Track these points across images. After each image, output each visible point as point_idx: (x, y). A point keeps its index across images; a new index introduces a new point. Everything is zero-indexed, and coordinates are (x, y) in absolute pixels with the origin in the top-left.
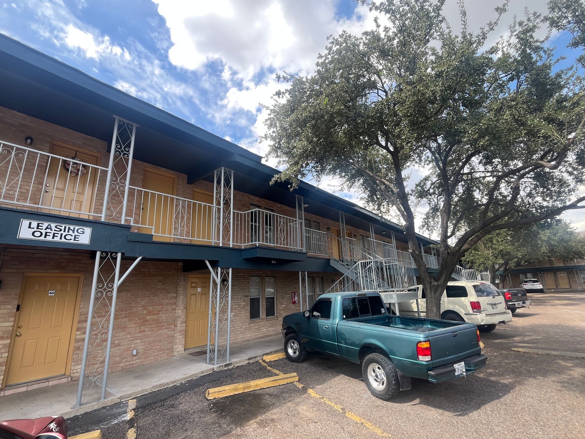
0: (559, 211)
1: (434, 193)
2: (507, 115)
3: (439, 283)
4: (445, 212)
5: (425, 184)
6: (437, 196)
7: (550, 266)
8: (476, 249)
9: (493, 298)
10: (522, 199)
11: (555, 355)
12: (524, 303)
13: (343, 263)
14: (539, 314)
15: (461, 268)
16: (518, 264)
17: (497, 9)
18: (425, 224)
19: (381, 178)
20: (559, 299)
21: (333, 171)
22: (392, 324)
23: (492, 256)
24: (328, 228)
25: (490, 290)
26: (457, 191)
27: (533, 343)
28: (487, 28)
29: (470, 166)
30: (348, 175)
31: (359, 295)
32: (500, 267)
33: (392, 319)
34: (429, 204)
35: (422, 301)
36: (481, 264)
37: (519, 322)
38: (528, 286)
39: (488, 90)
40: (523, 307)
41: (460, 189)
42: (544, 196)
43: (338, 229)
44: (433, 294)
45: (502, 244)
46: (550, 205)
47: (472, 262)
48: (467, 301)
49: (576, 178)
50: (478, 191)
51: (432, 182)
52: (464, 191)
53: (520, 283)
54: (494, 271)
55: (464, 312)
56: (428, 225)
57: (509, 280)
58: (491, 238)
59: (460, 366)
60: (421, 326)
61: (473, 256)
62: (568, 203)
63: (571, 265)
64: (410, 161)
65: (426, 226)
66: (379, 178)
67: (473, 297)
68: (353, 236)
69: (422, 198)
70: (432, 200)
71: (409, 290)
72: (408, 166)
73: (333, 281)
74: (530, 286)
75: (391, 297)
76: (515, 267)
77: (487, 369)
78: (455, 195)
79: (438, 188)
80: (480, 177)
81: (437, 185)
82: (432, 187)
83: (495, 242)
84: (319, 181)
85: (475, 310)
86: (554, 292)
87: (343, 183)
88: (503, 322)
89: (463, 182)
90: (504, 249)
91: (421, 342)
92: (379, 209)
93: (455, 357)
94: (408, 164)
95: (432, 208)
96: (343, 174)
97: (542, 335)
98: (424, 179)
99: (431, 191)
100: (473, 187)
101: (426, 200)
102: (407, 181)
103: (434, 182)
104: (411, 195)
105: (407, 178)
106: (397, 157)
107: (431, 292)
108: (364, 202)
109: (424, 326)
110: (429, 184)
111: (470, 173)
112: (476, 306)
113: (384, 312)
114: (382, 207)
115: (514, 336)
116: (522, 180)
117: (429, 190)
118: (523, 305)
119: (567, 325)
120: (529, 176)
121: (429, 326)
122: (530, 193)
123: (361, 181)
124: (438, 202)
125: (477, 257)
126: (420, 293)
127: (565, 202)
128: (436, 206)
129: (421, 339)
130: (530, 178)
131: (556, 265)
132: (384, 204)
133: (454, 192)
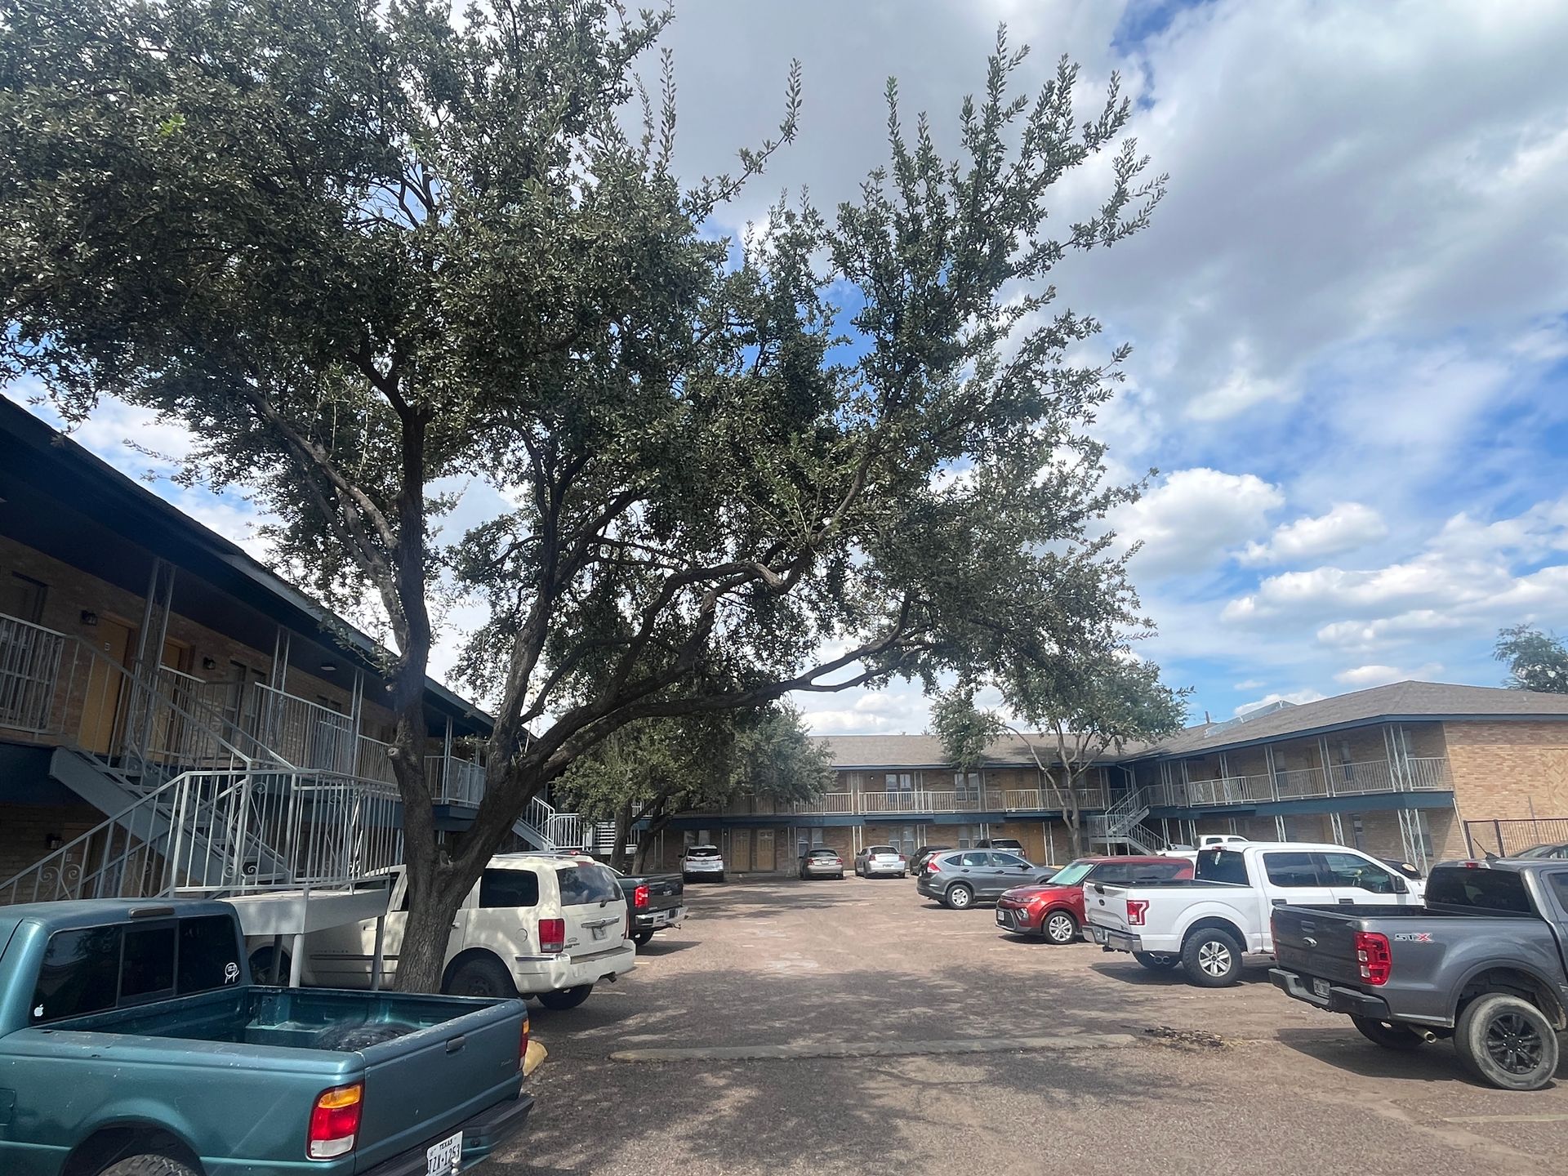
0: (780, 688)
1: (514, 575)
2: (719, 427)
3: (460, 863)
4: (527, 643)
5: (493, 541)
6: (521, 585)
7: (747, 814)
8: (596, 757)
9: (602, 906)
10: (717, 643)
11: (701, 1060)
12: (672, 915)
13: (114, 771)
14: (698, 943)
15: (549, 807)
16: (686, 804)
17: (745, 155)
18: (469, 666)
19: (352, 481)
20: (748, 899)
21: (164, 396)
22: (255, 1021)
23: (630, 779)
24: (85, 615)
25: (599, 884)
26: (576, 585)
27: (665, 1029)
28: (715, 188)
29: (623, 524)
30: (229, 431)
31: (139, 914)
32: (644, 811)
33: (260, 1002)
34: (494, 605)
35: (398, 919)
36: (600, 801)
37: (652, 969)
38: (694, 865)
39: (699, 341)
40: (669, 925)
41: (586, 583)
42: (761, 644)
43: (132, 624)
44: (433, 901)
45: (659, 750)
46: (766, 669)
47: (579, 795)
48: (531, 917)
49: (823, 620)
50: (629, 597)
51: (516, 539)
52: (594, 592)
53: (681, 856)
54: (627, 822)
55: (517, 954)
56: (475, 669)
57: (659, 845)
58: (640, 731)
59: (448, 1148)
60: (359, 1020)
61: (584, 776)
62: (799, 674)
63: (785, 814)
64: (465, 454)
65: (470, 671)
66: (341, 481)
67: (549, 906)
68: (198, 663)
69: (476, 580)
70: (503, 595)
71: (358, 886)
72: (456, 470)
73: (52, 839)
74: (699, 864)
75: (283, 909)
76: (677, 812)
77: (533, 1130)
78: (568, 596)
79: (530, 562)
80: (641, 562)
81: (528, 554)
82: (513, 555)
83: (645, 739)
84: (76, 418)
85: (548, 946)
86: (744, 882)
87: (201, 451)
88: (611, 977)
89: (596, 563)
90: (659, 764)
91: (331, 1089)
92: (323, 584)
93: (439, 1121)
94: (457, 463)
95: (499, 620)
96: (209, 421)
97: (689, 1003)
98: (494, 523)
99: (509, 566)
100: (618, 584)
101: (488, 590)
102: (443, 513)
103: (520, 540)
104: (446, 564)
105: (444, 505)
106: (420, 431)
107: (429, 895)
108: (273, 546)
109: (370, 1021)
110: (506, 540)
111: (621, 545)
112: (552, 933)
113: (234, 975)
114: (337, 580)
115: (626, 1016)
116: (726, 595)
117: (502, 561)
118: (671, 921)
119: (745, 969)
120: (742, 590)
121: (387, 1020)
122: (736, 632)
123: (279, 468)
124: (519, 605)
125: (593, 779)
126: (399, 891)
127: (794, 670)
128: (512, 616)
129: (338, 1078)
130: (742, 596)
131: (759, 813)
132: (347, 570)
133: (570, 586)
